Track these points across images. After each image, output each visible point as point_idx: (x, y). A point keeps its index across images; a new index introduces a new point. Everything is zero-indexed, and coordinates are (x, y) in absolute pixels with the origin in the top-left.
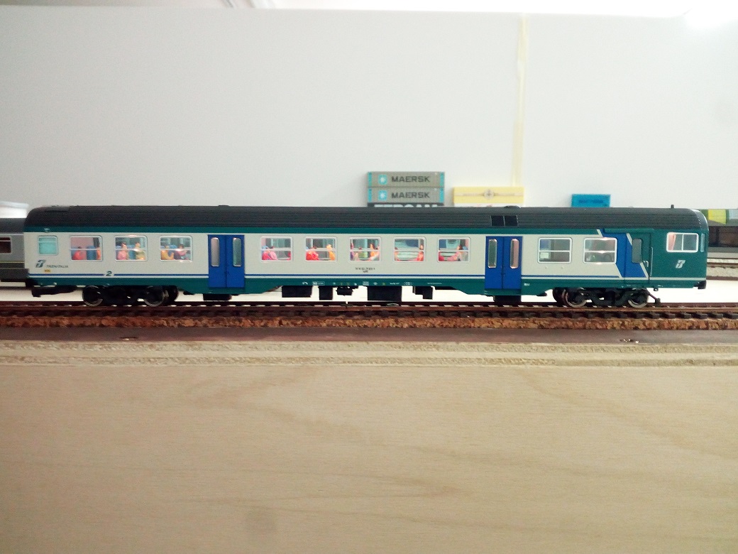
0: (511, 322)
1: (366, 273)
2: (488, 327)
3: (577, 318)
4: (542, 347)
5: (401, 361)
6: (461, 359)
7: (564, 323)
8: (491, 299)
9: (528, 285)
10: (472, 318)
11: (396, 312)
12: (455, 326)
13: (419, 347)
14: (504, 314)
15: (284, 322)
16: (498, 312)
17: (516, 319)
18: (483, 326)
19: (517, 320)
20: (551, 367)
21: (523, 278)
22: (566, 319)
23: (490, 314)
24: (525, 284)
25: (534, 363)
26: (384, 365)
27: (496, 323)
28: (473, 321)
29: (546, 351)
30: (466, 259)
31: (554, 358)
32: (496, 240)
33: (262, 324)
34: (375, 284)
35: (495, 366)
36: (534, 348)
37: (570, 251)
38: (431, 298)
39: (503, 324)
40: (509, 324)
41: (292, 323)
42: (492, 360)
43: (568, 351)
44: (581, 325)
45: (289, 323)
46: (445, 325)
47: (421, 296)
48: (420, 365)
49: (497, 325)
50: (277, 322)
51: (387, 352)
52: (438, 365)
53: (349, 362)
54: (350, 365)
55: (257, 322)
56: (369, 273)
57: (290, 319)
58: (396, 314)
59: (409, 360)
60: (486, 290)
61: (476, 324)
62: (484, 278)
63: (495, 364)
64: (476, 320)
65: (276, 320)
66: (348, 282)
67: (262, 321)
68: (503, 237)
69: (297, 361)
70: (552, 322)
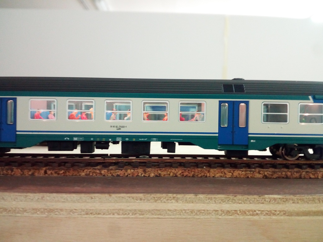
0: (240, 172)
1: (119, 131)
2: (221, 176)
3: (294, 169)
4: (275, 199)
5: (142, 212)
6: (199, 211)
7: (284, 173)
8: (222, 153)
9: (254, 141)
10: (208, 169)
11: (145, 163)
12: (193, 176)
13: (160, 198)
14: (234, 166)
15: (49, 172)
16: (228, 164)
17: (244, 170)
18: (217, 175)
19: (246, 171)
20: (282, 217)
21: (250, 135)
22: (286, 170)
23: (222, 165)
24: (252, 141)
25: (267, 214)
26: (125, 216)
27: (228, 173)
28: (209, 172)
29: (278, 203)
30: (203, 119)
31: (286, 209)
32: (227, 104)
33: (30, 173)
34: (127, 139)
35: (231, 217)
36: (267, 200)
37: (288, 114)
38: (174, 152)
39: (234, 174)
40: (239, 174)
41: (56, 173)
42: (228, 212)
43: (298, 203)
44: (297, 175)
45: (53, 172)
46: (185, 174)
47: (166, 150)
48: (160, 216)
49: (229, 175)
50: (42, 172)
51: (128, 204)
52: (177, 216)
53: (91, 213)
54: (93, 216)
55: (26, 172)
56: (122, 130)
57: (53, 169)
58: (144, 165)
59: (149, 211)
60: (219, 145)
61: (211, 174)
62: (217, 135)
63: (231, 215)
64: (212, 170)
65: (42, 169)
66: (104, 138)
67: (30, 170)
68: (234, 102)
69: (42, 212)
70: (274, 172)
